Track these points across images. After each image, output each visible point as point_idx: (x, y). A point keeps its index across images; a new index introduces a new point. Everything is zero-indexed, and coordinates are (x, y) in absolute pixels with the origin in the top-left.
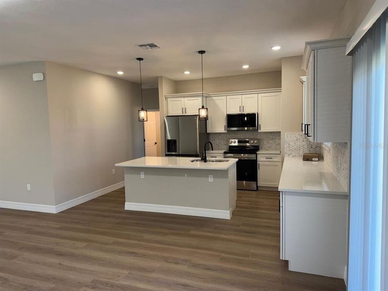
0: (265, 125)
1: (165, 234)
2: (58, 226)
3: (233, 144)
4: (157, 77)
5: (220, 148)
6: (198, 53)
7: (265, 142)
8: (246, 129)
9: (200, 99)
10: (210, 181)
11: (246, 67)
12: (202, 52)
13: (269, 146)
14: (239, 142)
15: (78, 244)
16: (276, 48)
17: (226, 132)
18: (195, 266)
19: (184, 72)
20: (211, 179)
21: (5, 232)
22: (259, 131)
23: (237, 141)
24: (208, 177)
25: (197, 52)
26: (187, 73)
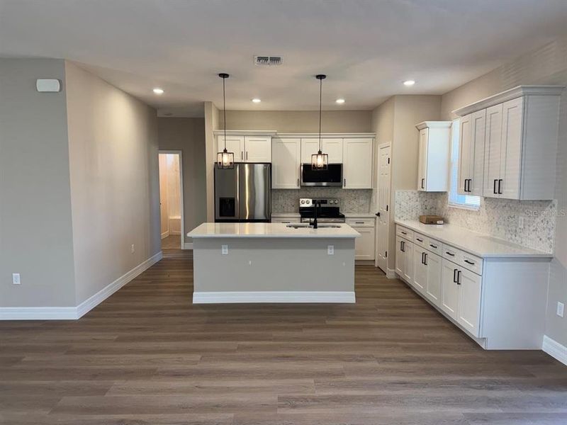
0: (352, 179)
1: (300, 329)
2: (115, 337)
3: (305, 205)
4: (204, 103)
5: (289, 210)
6: (315, 78)
7: (346, 203)
8: (324, 184)
9: (269, 140)
10: (329, 253)
11: (340, 101)
12: (321, 77)
13: (351, 207)
14: (314, 202)
15: (186, 357)
16: (409, 83)
17: (299, 188)
18: (385, 360)
19: (251, 100)
20: (331, 251)
21: (24, 357)
22: (343, 188)
23: (311, 201)
24: (327, 248)
25: (314, 76)
26: (256, 101)
